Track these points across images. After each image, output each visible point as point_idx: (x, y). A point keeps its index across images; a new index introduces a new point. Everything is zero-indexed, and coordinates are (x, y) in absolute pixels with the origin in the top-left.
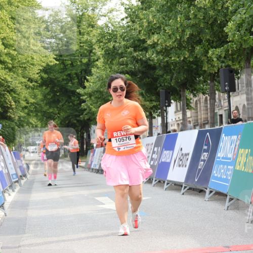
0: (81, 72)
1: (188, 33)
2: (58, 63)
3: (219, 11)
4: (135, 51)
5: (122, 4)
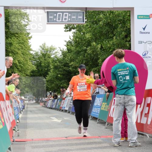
0: (45, 73)
2: (37, 69)
3: (95, 55)
4: (65, 67)
5: (61, 50)
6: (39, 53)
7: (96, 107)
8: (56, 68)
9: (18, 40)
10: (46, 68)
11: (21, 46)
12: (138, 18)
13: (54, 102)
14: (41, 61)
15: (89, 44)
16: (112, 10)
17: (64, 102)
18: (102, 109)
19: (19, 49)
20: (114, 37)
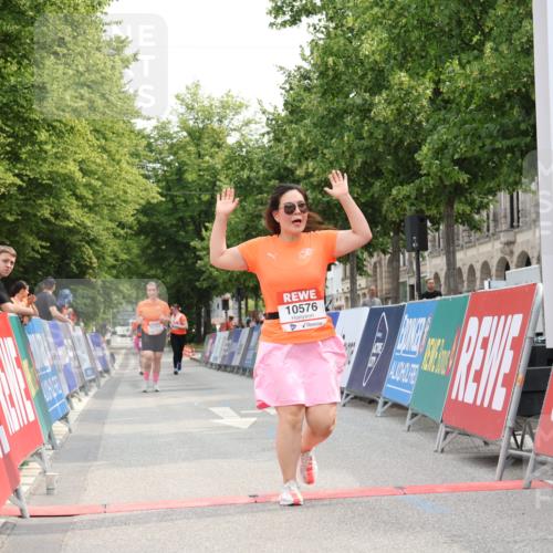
0: (199, 215)
1: (360, 160)
2: (163, 199)
3: (406, 128)
5: (264, 112)
6: (174, 128)
7: (406, 360)
10: (207, 190)
13: (236, 340)
14: (183, 164)
18: (425, 367)
20: (489, 45)
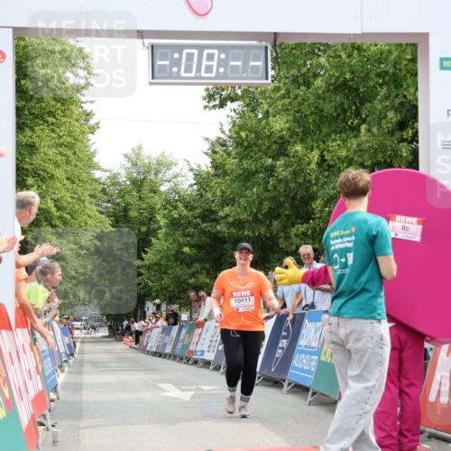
1: (267, 208)
2: (113, 229)
3: (301, 184)
4: (204, 222)
5: (191, 170)
6: (122, 179)
7: (307, 353)
8: (175, 224)
9: (54, 135)
10: (144, 224)
11: (65, 155)
12: (442, 67)
13: (168, 334)
14: (128, 204)
15: (281, 148)
16: (358, 42)
17: (200, 335)
18: (323, 358)
19: (57, 165)
20: (363, 127)
